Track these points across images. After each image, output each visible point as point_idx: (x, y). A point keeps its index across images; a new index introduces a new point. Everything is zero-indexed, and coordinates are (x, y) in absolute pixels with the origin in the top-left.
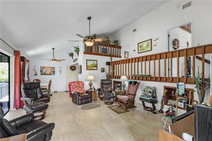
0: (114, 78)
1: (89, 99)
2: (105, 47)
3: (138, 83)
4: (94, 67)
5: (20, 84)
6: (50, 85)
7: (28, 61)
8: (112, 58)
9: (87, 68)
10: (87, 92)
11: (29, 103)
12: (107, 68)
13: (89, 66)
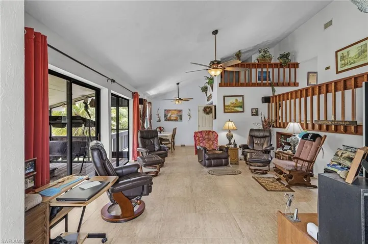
0: (277, 127)
1: (223, 160)
2: (265, 70)
3: (320, 136)
4: (238, 107)
5: (138, 132)
6: (173, 136)
7: (150, 103)
8: (275, 88)
9: (225, 109)
10: (221, 148)
11: (144, 154)
12: (264, 108)
13: (229, 106)
